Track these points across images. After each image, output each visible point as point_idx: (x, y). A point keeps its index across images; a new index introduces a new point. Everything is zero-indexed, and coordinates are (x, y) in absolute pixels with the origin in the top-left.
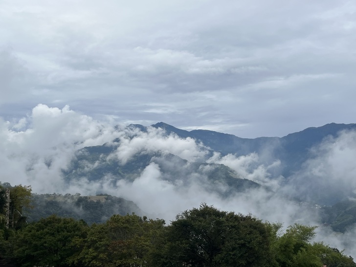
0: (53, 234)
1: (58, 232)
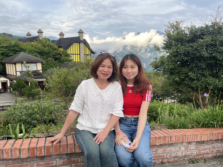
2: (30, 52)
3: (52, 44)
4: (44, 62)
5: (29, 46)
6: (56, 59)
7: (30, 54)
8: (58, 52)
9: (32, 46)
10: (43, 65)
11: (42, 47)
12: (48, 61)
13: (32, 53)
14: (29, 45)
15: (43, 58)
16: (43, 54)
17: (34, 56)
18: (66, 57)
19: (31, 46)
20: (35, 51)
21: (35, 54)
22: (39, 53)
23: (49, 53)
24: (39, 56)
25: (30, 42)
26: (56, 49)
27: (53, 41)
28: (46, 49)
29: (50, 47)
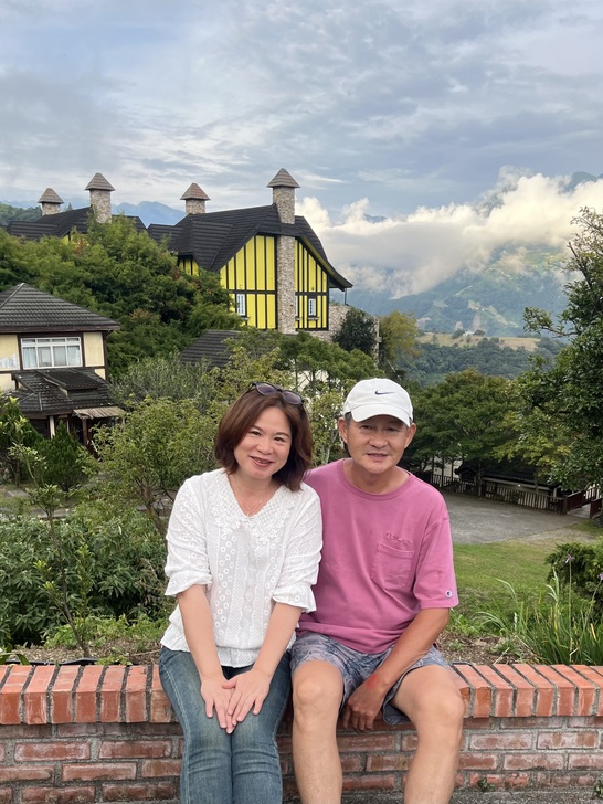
0: (471, 403)
1: (480, 400)
2: (55, 284)
3: (152, 245)
4: (116, 329)
5: (52, 257)
6: (167, 316)
7: (55, 292)
8: (178, 282)
9: (65, 258)
10: (110, 345)
11: (107, 260)
12: (130, 327)
13: (65, 290)
14: (52, 249)
15: (111, 309)
16: (110, 294)
17: (71, 301)
18: (211, 308)
19: (58, 257)
20: (77, 279)
21: (76, 292)
22: (95, 288)
23: (138, 288)
24: (92, 300)
25: (53, 239)
26: (170, 267)
27: (156, 231)
28: (125, 269)
29: (144, 257)
